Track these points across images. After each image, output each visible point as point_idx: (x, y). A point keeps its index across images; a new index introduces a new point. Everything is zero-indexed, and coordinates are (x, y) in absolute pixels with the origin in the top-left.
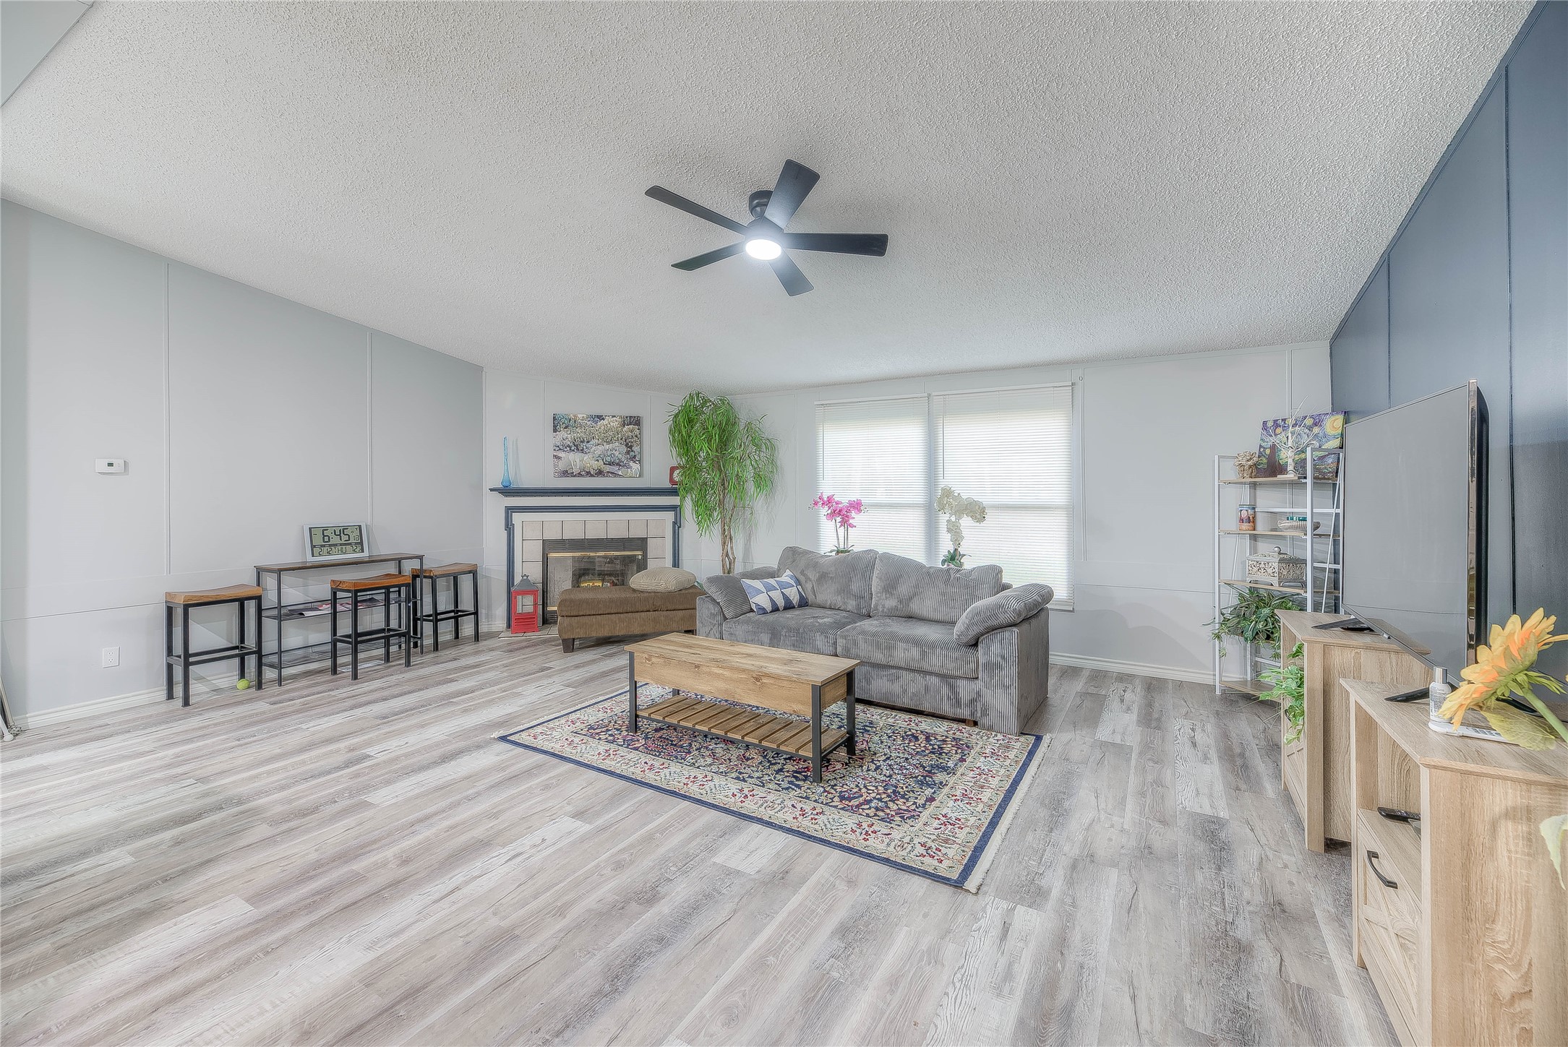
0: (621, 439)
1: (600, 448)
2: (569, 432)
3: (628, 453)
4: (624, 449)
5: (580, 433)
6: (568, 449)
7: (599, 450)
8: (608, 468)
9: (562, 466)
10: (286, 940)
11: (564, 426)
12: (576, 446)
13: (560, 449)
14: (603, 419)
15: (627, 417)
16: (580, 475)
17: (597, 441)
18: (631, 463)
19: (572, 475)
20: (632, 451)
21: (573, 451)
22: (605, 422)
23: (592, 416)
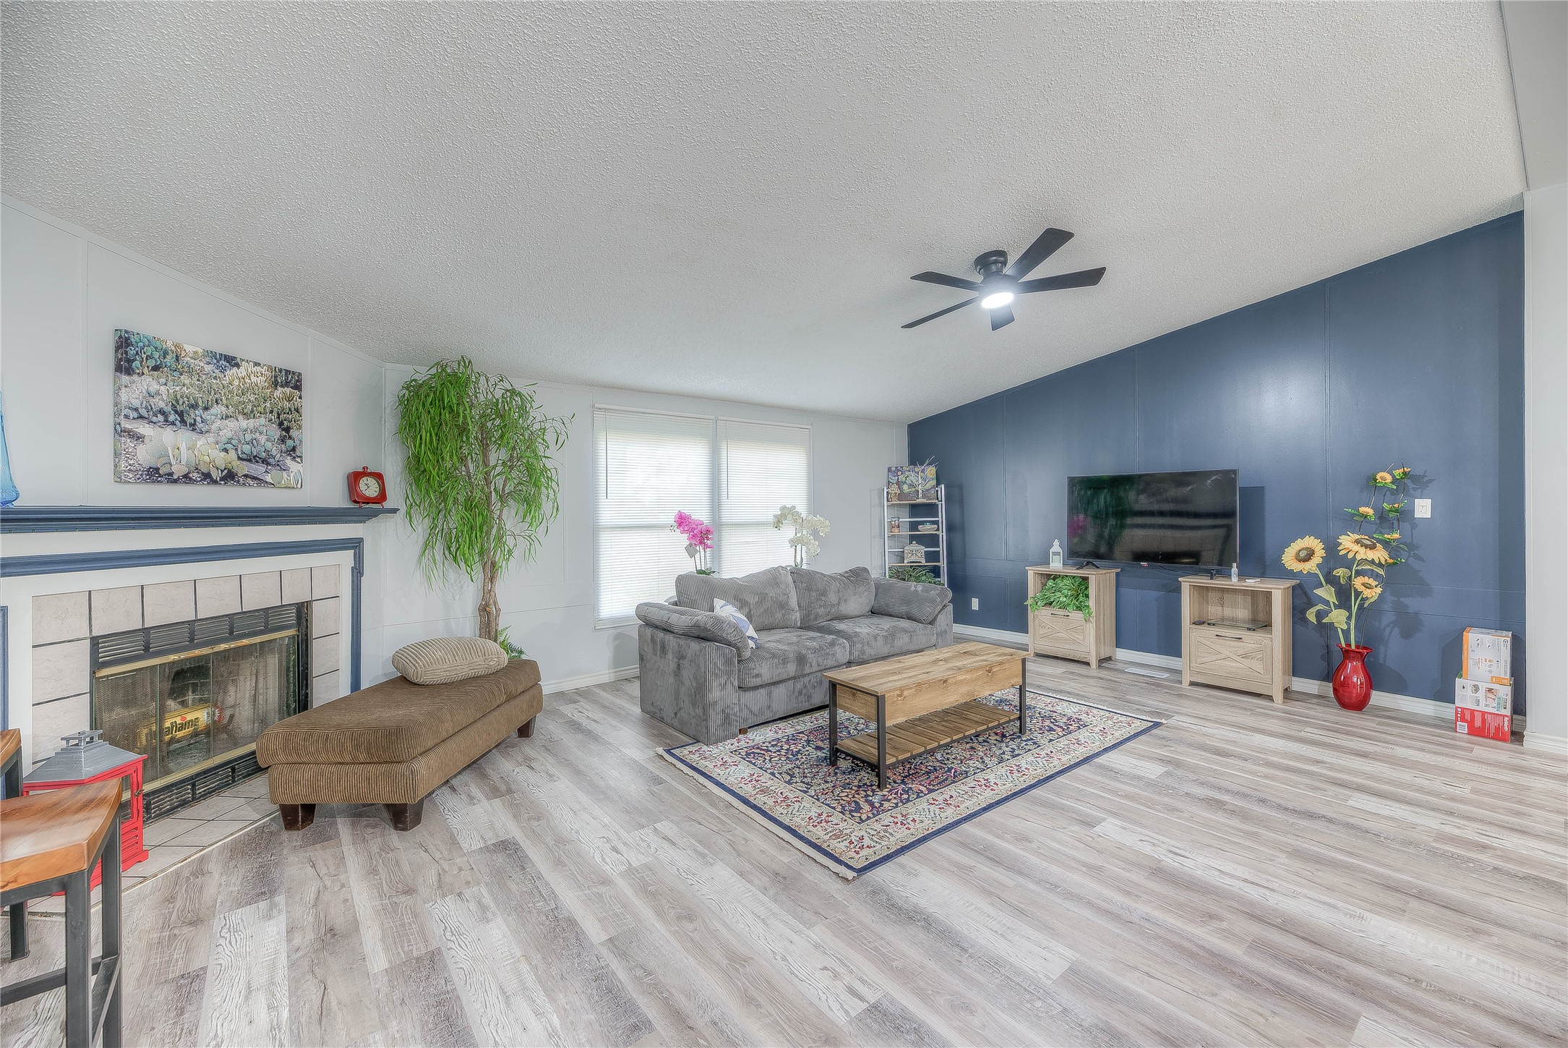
0: (271, 412)
1: (231, 424)
2: (162, 380)
3: (283, 440)
4: (276, 433)
5: (187, 387)
6: (161, 418)
7: (230, 428)
8: (243, 467)
9: (144, 455)
10: (1391, 973)
11: (151, 363)
12: (181, 414)
13: (141, 417)
14: (237, 365)
15: (280, 371)
16: (187, 478)
17: (224, 409)
18: (289, 461)
19: (171, 479)
20: (290, 438)
21: (173, 424)
22: (242, 372)
23: (214, 355)
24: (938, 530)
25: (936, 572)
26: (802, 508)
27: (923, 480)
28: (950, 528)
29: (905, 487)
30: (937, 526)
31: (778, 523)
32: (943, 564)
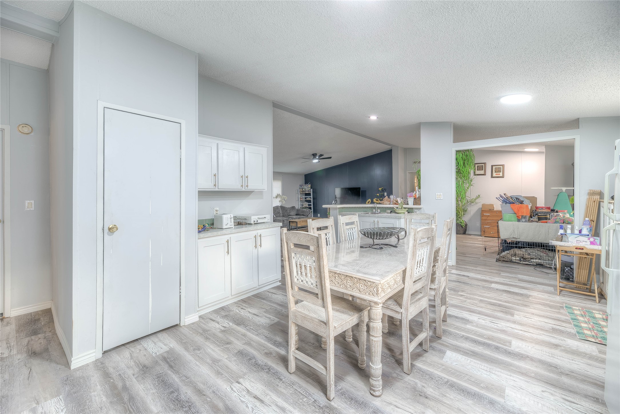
24: (311, 199)
25: (310, 208)
26: (281, 194)
27: (308, 188)
28: (314, 199)
29: (304, 189)
30: (311, 198)
31: (277, 197)
32: (312, 207)
